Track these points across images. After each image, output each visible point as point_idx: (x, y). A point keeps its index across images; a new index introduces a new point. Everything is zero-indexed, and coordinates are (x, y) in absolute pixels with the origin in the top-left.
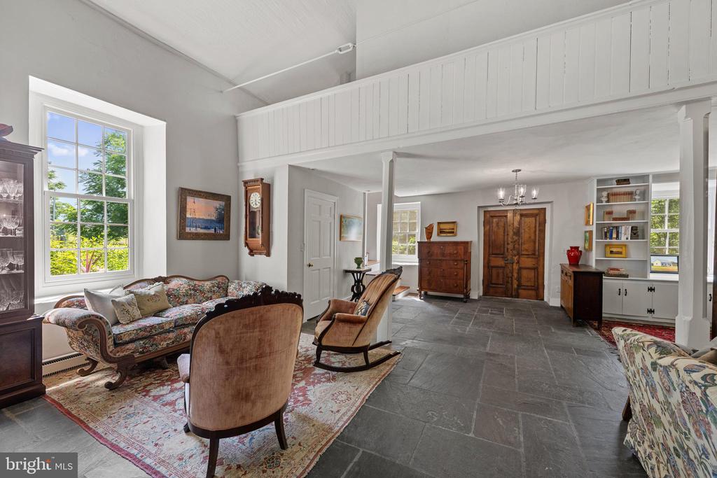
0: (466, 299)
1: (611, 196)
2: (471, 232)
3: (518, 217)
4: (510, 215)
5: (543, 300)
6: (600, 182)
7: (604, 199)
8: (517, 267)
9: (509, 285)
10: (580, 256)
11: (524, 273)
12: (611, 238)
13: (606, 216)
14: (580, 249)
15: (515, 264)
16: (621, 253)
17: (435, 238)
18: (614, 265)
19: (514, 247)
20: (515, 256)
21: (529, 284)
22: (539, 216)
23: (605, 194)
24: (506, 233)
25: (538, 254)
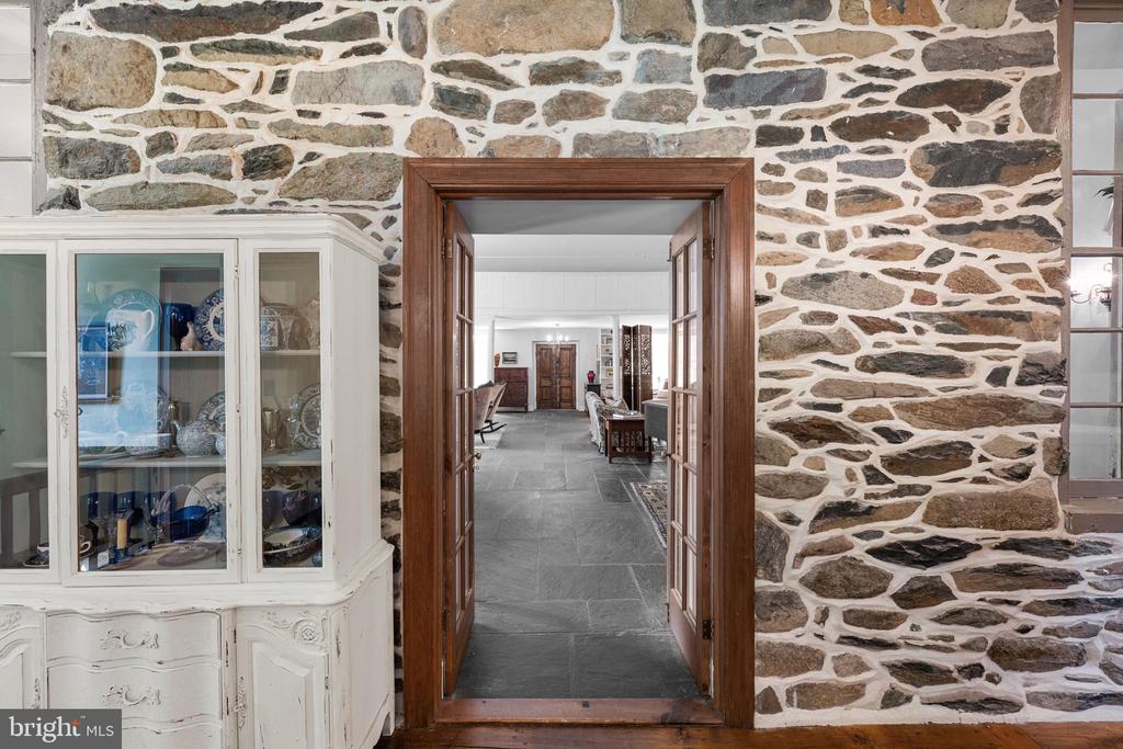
0: (526, 412)
2: (528, 360)
3: (559, 350)
4: (554, 348)
5: (575, 408)
6: (603, 330)
7: (604, 341)
8: (559, 387)
9: (554, 400)
11: (564, 390)
14: (594, 372)
15: (557, 384)
17: (501, 365)
19: (557, 372)
20: (558, 378)
21: (567, 398)
22: (571, 350)
24: (551, 361)
25: (572, 377)
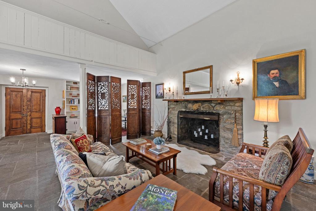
1: (72, 88)
3: (30, 93)
4: (24, 91)
5: (45, 132)
6: (67, 82)
7: (69, 89)
8: (30, 118)
9: (25, 128)
10: (60, 111)
11: (34, 120)
12: (72, 103)
13: (70, 95)
14: (60, 108)
15: (28, 117)
16: (75, 109)
18: (73, 113)
19: (28, 108)
20: (29, 112)
21: (37, 125)
22: (42, 93)
23: (69, 87)
24: (22, 100)
25: (42, 111)
